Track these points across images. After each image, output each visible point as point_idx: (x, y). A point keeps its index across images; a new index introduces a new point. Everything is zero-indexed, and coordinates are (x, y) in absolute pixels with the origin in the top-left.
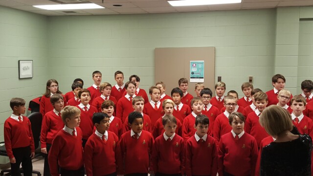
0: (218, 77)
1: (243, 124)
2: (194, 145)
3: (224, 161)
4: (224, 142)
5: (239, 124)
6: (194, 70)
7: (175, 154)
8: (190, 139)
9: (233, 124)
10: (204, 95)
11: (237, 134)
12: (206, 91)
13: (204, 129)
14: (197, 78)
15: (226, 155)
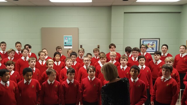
0: (81, 45)
2: (66, 86)
3: (83, 94)
4: (83, 83)
6: (66, 41)
7: (55, 92)
8: (64, 83)
10: (72, 56)
11: (91, 78)
12: (74, 53)
13: (72, 76)
14: (68, 46)
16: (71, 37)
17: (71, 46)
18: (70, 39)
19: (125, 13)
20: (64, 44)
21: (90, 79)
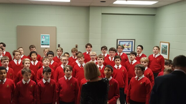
1: (71, 71)
3: (60, 94)
4: (60, 83)
5: (69, 72)
6: (43, 40)
7: (30, 92)
9: (66, 72)
10: (49, 55)
11: (68, 78)
13: (49, 75)
14: (45, 45)
15: (61, 90)
16: (48, 36)
17: (49, 45)
18: (47, 38)
19: (102, 14)
20: (41, 43)
21: (66, 78)
